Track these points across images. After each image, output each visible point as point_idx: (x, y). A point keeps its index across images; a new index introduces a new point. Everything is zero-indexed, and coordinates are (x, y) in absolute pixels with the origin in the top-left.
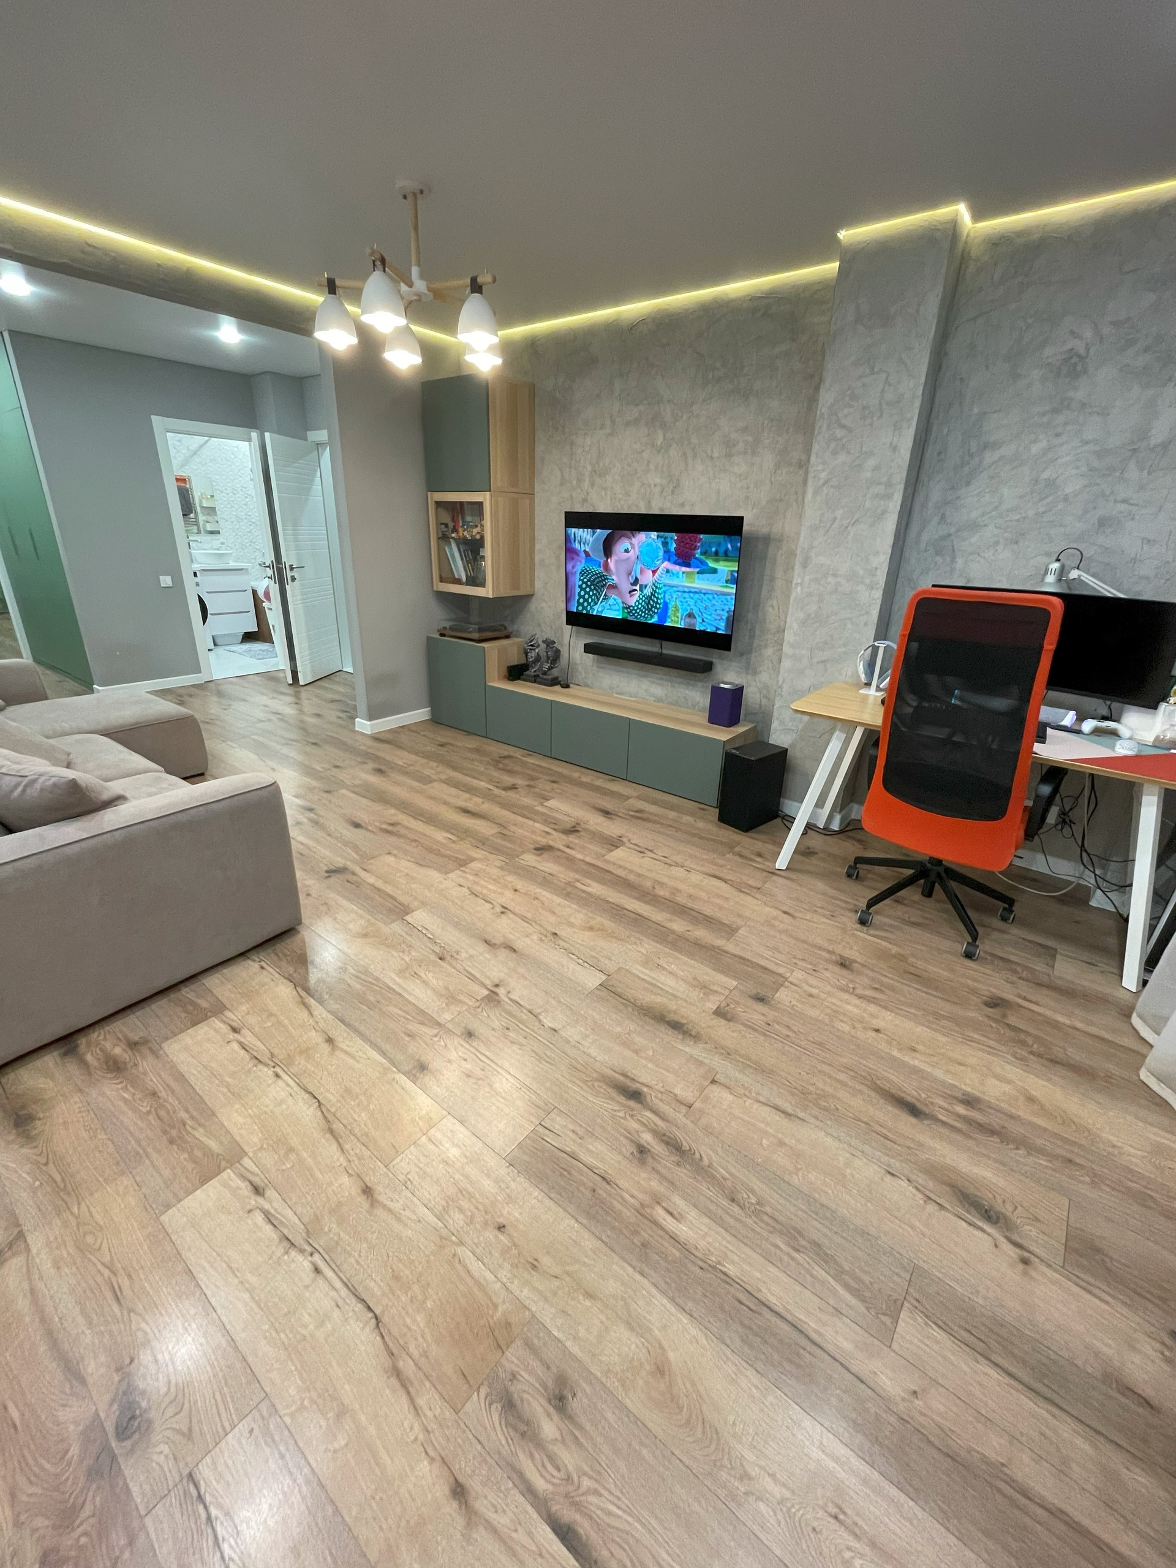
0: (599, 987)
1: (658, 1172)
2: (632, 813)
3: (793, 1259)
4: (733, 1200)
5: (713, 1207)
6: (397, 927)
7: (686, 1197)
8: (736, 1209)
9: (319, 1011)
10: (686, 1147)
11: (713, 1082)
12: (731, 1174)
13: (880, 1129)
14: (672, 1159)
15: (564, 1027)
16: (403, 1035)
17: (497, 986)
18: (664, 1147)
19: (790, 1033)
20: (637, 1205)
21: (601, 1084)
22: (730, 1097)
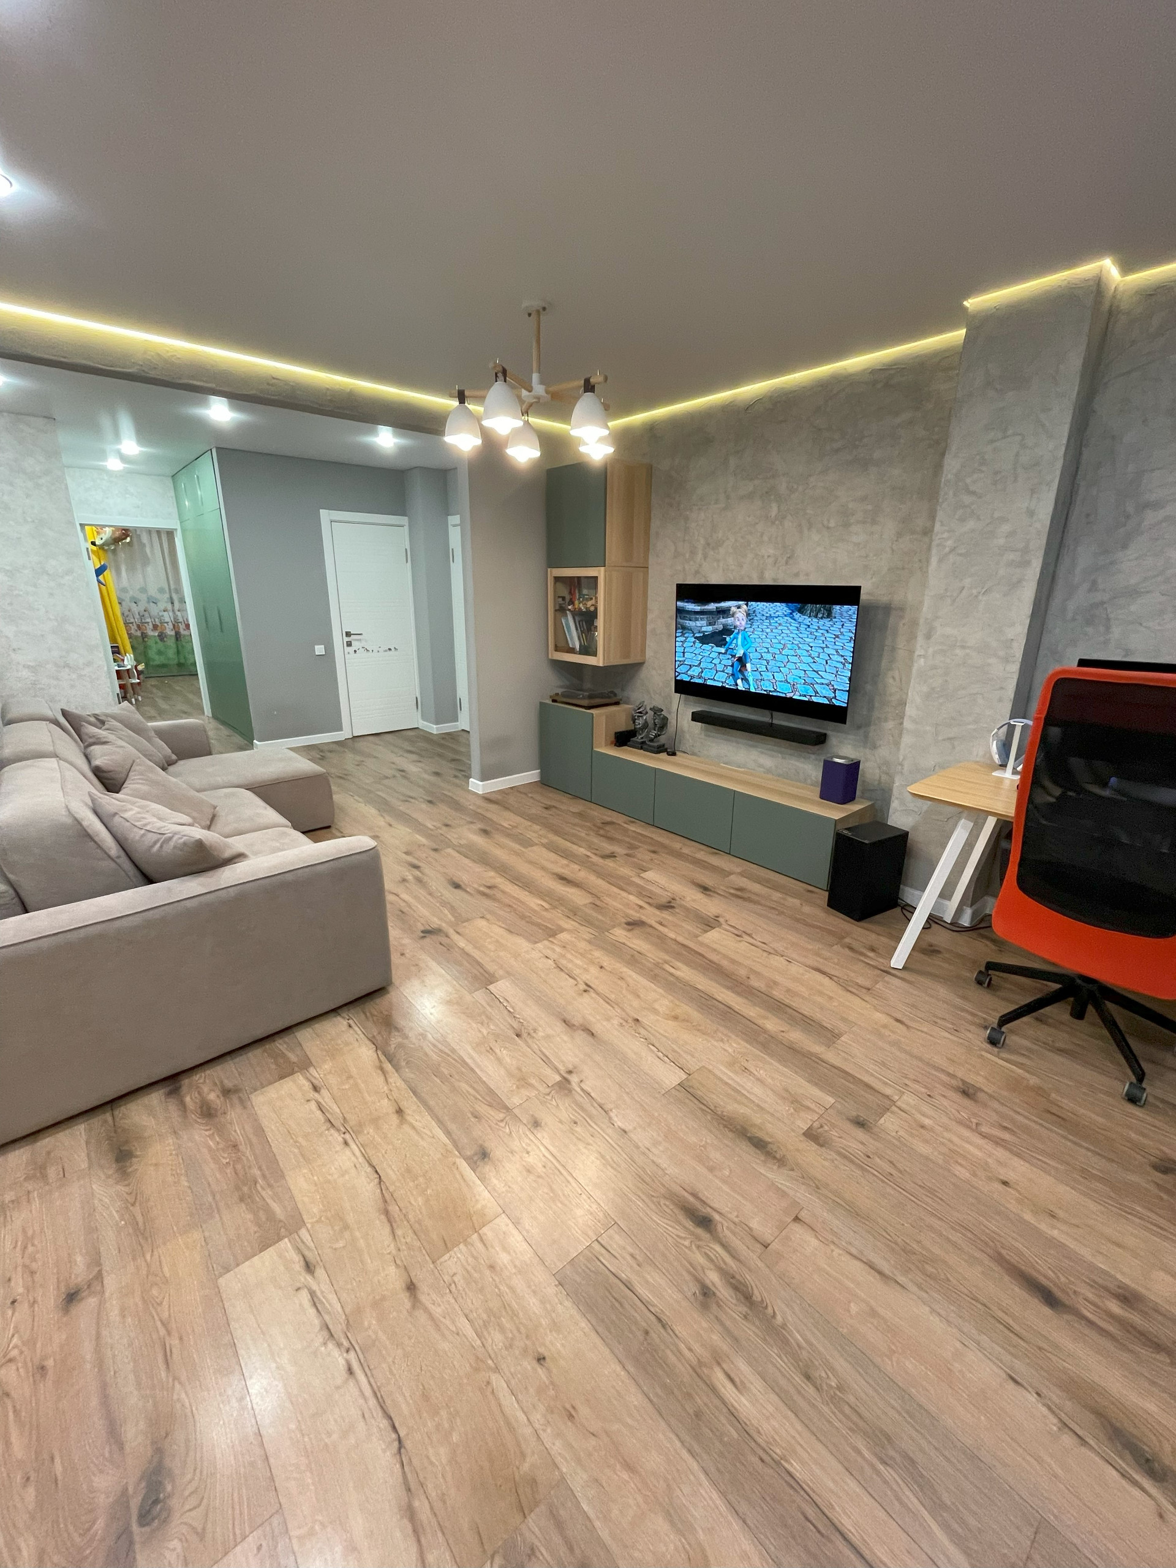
0: (678, 1088)
1: (722, 1324)
2: (732, 891)
3: (878, 1473)
4: (808, 1377)
5: (783, 1382)
6: (480, 996)
7: (751, 1362)
8: (810, 1390)
9: (394, 1078)
10: (757, 1297)
11: (797, 1219)
12: (810, 1344)
13: (1000, 1314)
14: (740, 1309)
15: (635, 1128)
16: (470, 1115)
17: (570, 1072)
18: (732, 1292)
19: (894, 1172)
20: (694, 1362)
21: (667, 1203)
22: (814, 1242)
